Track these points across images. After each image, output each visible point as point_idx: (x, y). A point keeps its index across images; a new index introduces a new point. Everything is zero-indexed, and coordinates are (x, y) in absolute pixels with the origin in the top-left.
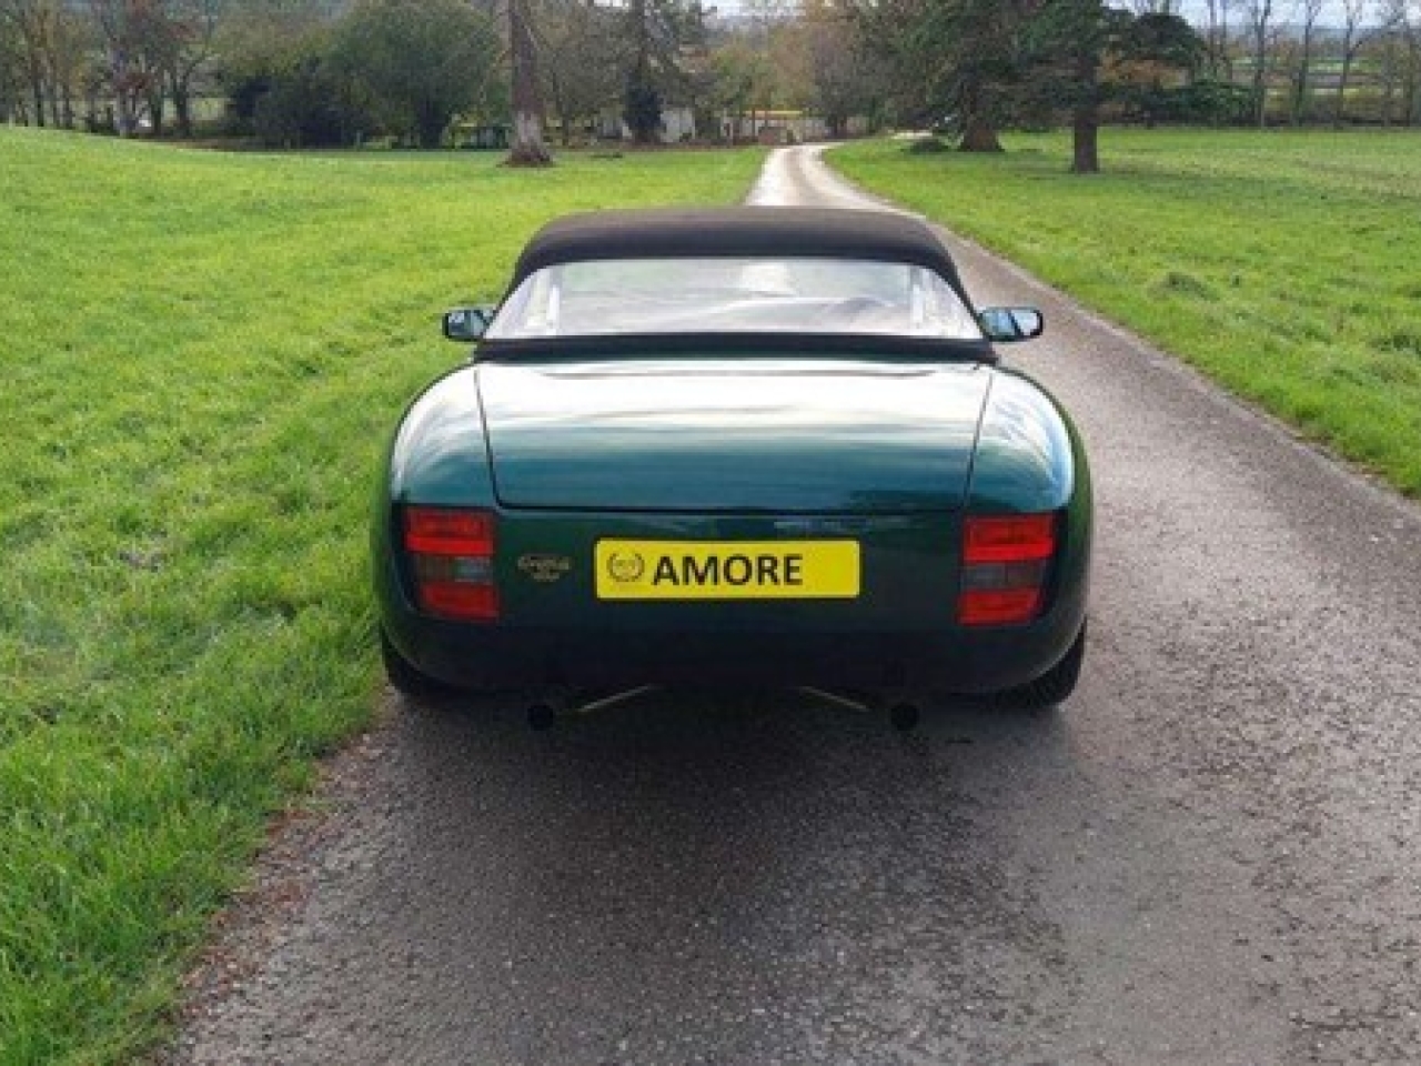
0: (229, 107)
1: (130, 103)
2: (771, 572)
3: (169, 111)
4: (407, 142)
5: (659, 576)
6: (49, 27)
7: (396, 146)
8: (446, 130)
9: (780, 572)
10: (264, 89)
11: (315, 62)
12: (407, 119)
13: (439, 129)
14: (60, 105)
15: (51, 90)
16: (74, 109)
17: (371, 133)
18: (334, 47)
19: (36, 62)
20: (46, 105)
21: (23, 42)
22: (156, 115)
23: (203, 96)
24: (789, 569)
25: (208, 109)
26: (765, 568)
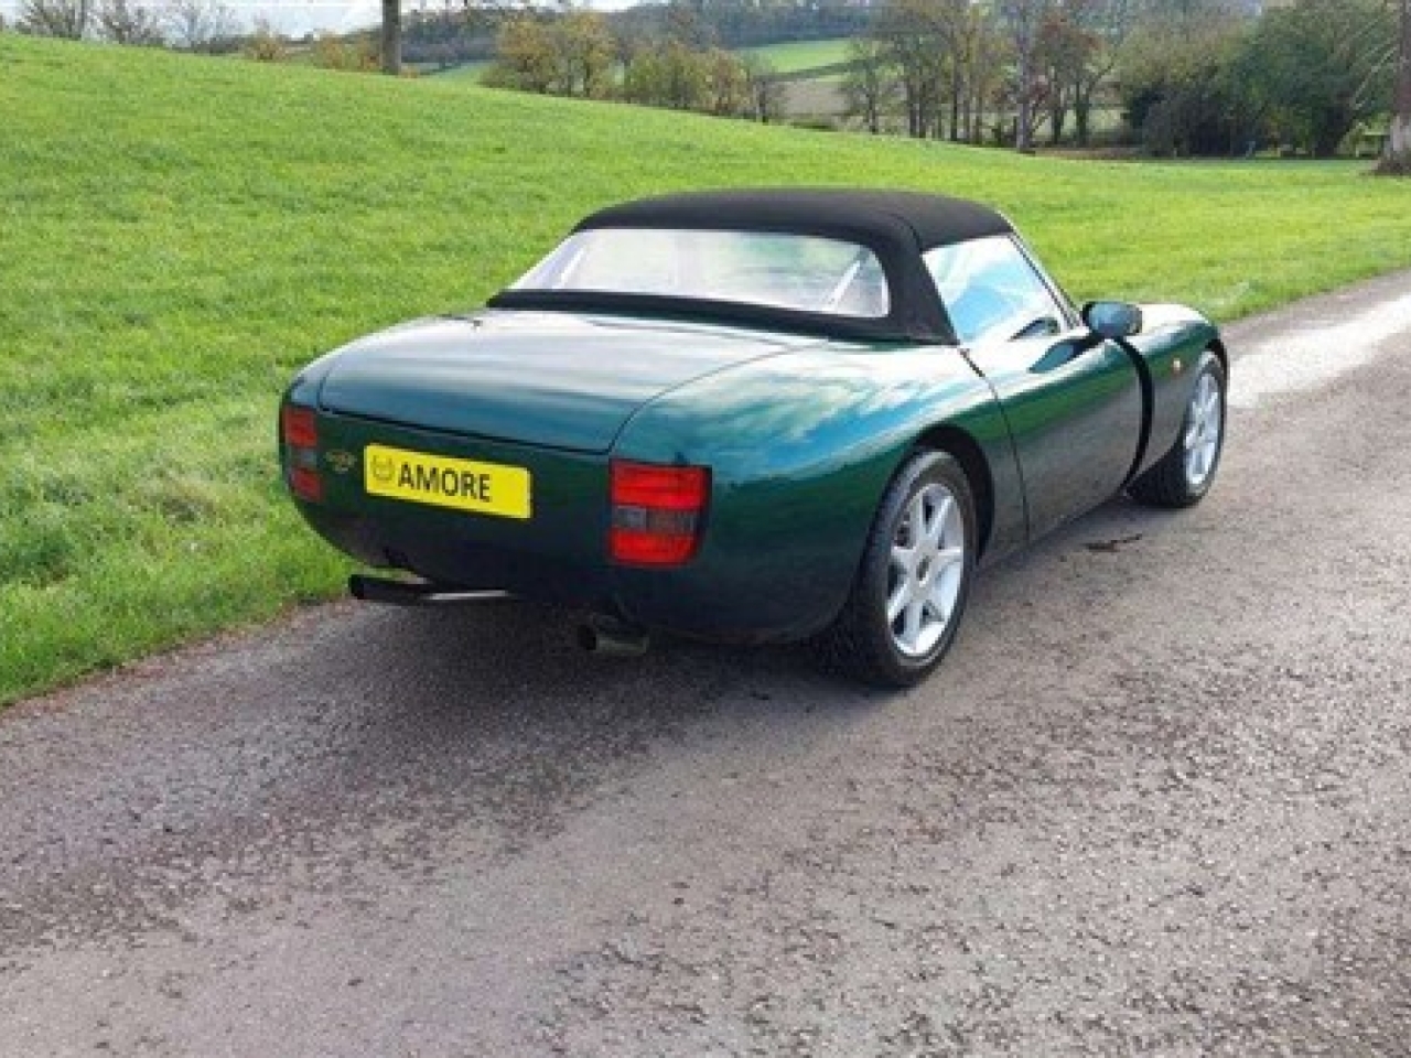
0: (1124, 116)
1: (1031, 114)
2: (471, 486)
3: (1070, 120)
4: (1300, 151)
5: (403, 480)
6: (974, 44)
7: (1288, 156)
8: (1347, 138)
9: (476, 487)
10: (1157, 99)
11: (1213, 70)
12: (1303, 127)
13: (1338, 137)
14: (973, 117)
15: (966, 103)
16: (984, 121)
17: (1265, 143)
18: (1236, 56)
19: (958, 77)
20: (961, 117)
21: (950, 59)
22: (1057, 124)
23: (1102, 106)
24: (483, 487)
25: (1107, 119)
26: (466, 483)
